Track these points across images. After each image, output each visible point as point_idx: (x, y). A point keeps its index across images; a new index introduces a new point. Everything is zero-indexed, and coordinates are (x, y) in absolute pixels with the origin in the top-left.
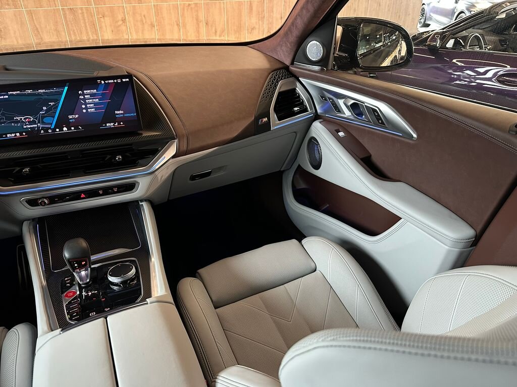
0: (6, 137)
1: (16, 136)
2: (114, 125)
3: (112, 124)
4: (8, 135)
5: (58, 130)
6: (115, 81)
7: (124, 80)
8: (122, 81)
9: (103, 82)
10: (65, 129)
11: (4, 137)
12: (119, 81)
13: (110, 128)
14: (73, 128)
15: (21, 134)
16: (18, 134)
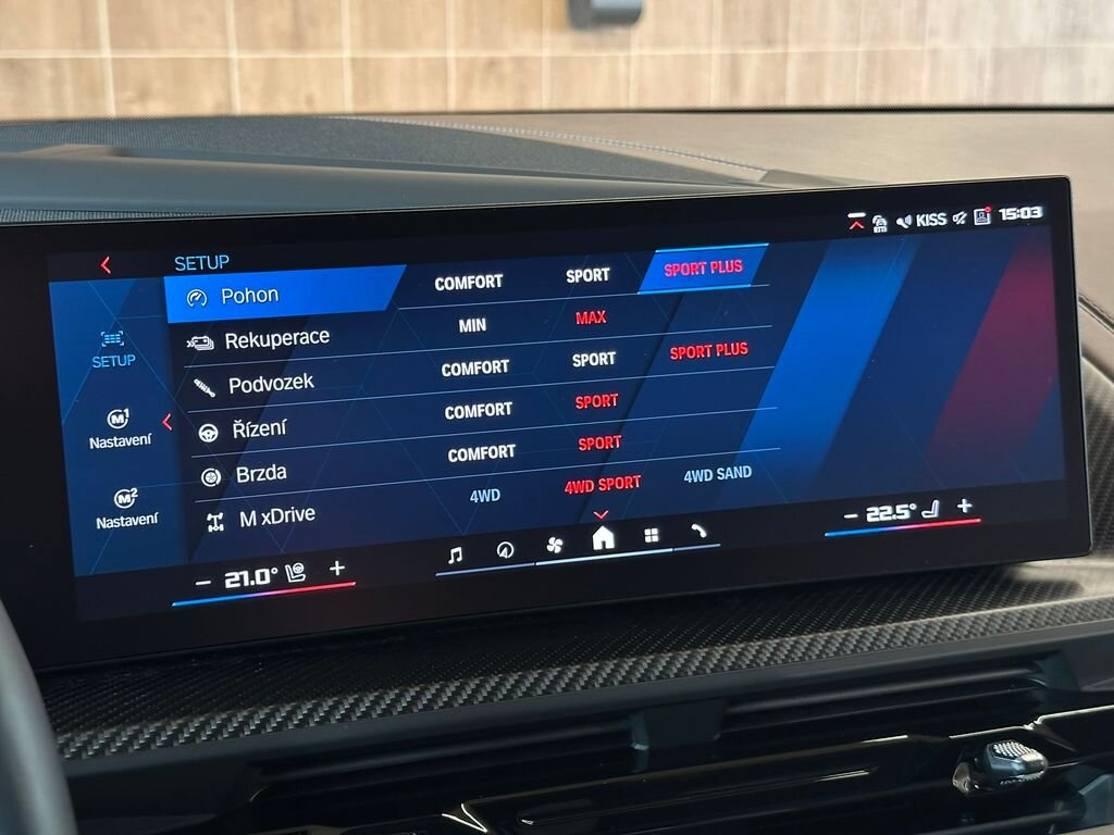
0: (219, 588)
1: (279, 581)
2: (916, 517)
3: (904, 511)
4: (232, 580)
5: (555, 545)
6: (960, 218)
7: (1008, 214)
8: (997, 217)
9: (880, 224)
10: (603, 538)
11: (204, 591)
12: (982, 218)
13: (888, 538)
14: (652, 535)
15: (318, 571)
16: (299, 568)
